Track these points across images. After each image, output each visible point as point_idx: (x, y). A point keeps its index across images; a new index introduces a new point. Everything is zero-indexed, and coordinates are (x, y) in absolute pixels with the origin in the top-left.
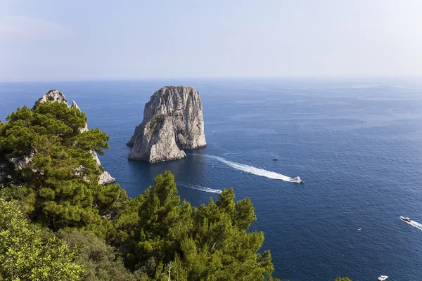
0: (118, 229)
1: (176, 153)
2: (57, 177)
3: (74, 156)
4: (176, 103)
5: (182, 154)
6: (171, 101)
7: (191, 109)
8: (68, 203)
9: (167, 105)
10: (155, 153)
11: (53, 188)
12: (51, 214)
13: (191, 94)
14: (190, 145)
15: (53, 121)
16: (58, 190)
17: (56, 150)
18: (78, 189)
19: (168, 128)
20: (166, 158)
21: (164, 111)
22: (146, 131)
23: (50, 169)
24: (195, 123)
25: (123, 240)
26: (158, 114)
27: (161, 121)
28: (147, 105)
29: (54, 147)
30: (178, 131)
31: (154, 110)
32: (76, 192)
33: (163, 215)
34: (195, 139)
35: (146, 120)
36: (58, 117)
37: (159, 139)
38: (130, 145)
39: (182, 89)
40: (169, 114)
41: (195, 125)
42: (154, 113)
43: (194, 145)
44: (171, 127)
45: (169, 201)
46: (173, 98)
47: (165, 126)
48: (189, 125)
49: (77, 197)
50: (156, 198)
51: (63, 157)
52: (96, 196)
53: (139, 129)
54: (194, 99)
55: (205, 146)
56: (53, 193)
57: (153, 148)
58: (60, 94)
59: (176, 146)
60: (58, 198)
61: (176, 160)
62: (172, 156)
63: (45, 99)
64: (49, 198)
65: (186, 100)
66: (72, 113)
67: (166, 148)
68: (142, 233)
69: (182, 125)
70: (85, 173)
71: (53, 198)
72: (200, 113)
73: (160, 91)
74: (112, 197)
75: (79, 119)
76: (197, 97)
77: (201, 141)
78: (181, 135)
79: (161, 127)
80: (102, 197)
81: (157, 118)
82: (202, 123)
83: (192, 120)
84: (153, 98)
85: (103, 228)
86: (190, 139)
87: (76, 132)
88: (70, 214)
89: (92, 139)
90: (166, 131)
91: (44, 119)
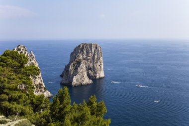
0: (41, 118)
1: (87, 81)
2: (10, 89)
3: (20, 79)
4: (88, 53)
5: (90, 82)
6: (85, 51)
7: (96, 56)
8: (15, 103)
9: (83, 54)
10: (75, 81)
11: (8, 94)
12: (6, 108)
13: (96, 48)
14: (95, 77)
15: (10, 60)
16: (10, 96)
17: (10, 75)
18: (21, 96)
19: (83, 67)
20: (81, 84)
21: (81, 57)
22: (71, 68)
23: (7, 85)
24: (98, 64)
25: (43, 123)
26: (77, 59)
27: (79, 63)
28: (72, 54)
29: (10, 73)
30: (89, 69)
31: (75, 57)
32: (20, 97)
33: (61, 109)
34: (98, 73)
35: (71, 62)
36: (13, 58)
37: (78, 73)
38: (62, 76)
39: (91, 45)
40: (84, 59)
41: (98, 65)
42: (75, 58)
43: (98, 77)
44: (85, 66)
45: (65, 102)
46: (86, 50)
47: (81, 66)
48: (95, 65)
49: (20, 100)
50: (58, 100)
51: (14, 79)
52: (32, 100)
53: (67, 67)
54: (98, 51)
55: (104, 77)
56: (7, 97)
57: (74, 78)
58: (24, 47)
59: (87, 77)
60: (10, 100)
61: (87, 85)
62: (84, 83)
63: (16, 50)
64: (5, 100)
65: (93, 51)
66: (20, 56)
67: (81, 78)
68: (50, 119)
69: (91, 66)
70: (26, 88)
71: (7, 99)
72: (101, 59)
73: (79, 46)
74: (40, 101)
75: (24, 59)
76: (99, 50)
77: (101, 74)
78: (90, 71)
79: (79, 66)
80: (35, 101)
81: (77, 61)
82: (102, 64)
83: (97, 62)
84: (75, 50)
85: (34, 118)
86: (95, 73)
87: (22, 66)
88: (16, 109)
89: (30, 70)
90: (82, 68)
91: (5, 59)
